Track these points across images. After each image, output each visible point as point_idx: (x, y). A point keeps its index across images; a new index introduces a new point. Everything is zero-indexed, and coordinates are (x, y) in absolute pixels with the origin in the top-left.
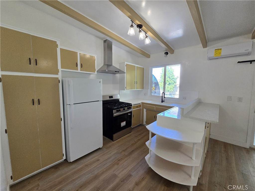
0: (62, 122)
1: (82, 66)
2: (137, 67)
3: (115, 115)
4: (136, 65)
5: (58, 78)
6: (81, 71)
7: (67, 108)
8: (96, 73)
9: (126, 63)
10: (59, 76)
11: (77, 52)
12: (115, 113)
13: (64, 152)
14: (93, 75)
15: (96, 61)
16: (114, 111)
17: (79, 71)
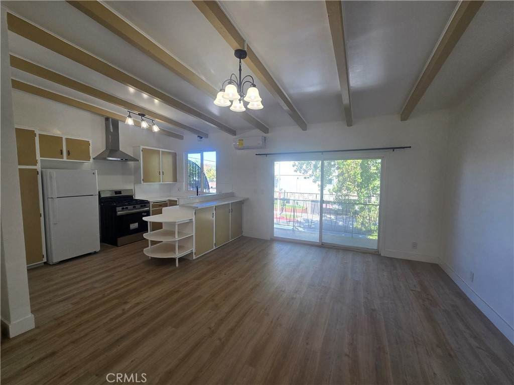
0: (42, 218)
1: (69, 153)
2: (162, 151)
3: (119, 213)
4: (161, 150)
5: (36, 169)
6: (67, 159)
7: (49, 202)
8: (91, 160)
9: (142, 147)
10: (38, 167)
11: (62, 138)
12: (119, 211)
13: (44, 253)
14: (88, 164)
15: (91, 147)
16: (118, 209)
17: (65, 159)
